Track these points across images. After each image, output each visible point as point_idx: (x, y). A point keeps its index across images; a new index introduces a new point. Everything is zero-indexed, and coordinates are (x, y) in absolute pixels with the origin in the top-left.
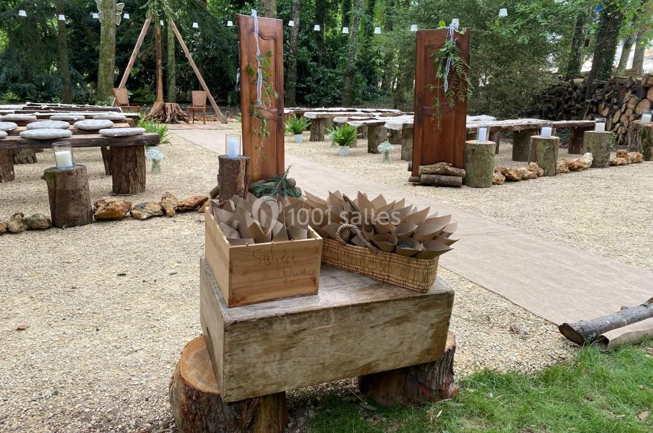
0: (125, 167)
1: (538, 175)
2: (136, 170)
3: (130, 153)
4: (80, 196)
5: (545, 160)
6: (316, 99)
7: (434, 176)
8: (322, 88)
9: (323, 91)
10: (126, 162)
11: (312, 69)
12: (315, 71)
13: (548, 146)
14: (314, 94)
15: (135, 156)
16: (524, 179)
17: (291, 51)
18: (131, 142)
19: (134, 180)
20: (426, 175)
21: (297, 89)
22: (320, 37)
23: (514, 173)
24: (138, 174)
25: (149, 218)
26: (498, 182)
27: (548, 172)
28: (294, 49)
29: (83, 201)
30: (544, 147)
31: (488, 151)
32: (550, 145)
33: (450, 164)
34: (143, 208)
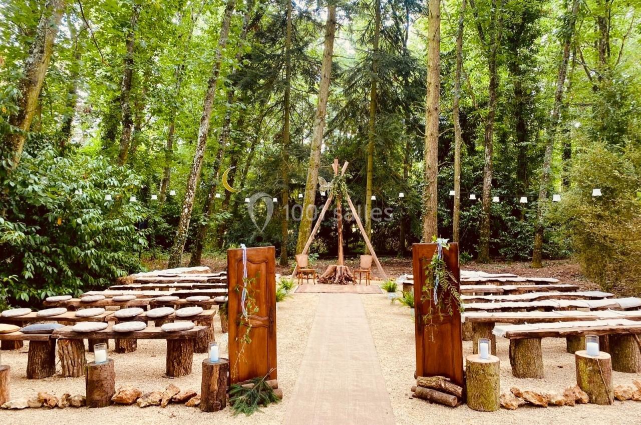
0: (173, 355)
1: (579, 401)
2: (180, 358)
3: (177, 345)
4: (102, 385)
5: (590, 382)
6: (512, 253)
7: (428, 390)
8: (520, 242)
9: (520, 245)
10: (174, 351)
11: (510, 223)
12: (513, 225)
13: (591, 367)
14: (510, 248)
15: (180, 347)
16: (551, 404)
17: (484, 208)
18: (176, 336)
19: (178, 365)
20: (422, 388)
21: (490, 243)
22: (521, 190)
23: (533, 396)
24: (182, 361)
25: (145, 407)
26: (507, 406)
27: (596, 399)
28: (487, 206)
29: (104, 389)
30: (586, 367)
31: (483, 370)
32: (593, 366)
33: (448, 379)
34: (147, 397)
